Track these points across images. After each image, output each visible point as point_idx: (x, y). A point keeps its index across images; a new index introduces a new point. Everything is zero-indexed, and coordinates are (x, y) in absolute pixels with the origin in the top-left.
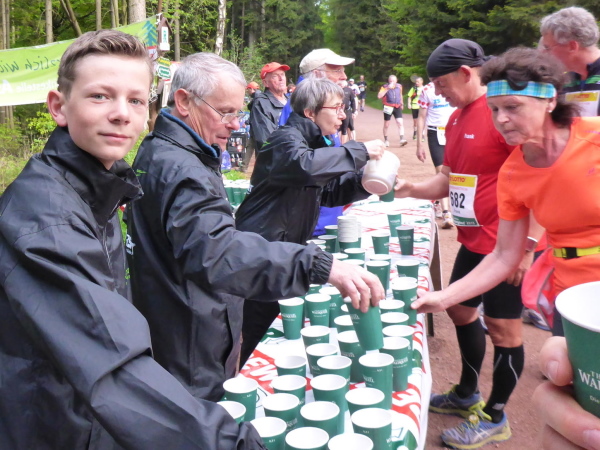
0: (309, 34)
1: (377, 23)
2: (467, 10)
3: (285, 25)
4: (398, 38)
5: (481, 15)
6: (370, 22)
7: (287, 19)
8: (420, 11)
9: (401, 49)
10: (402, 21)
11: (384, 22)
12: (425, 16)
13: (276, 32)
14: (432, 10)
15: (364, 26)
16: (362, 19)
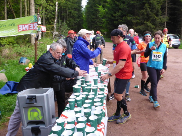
0: (80, 20)
1: (97, 18)
2: (118, 17)
3: (73, 17)
4: (102, 22)
5: (121, 18)
6: (95, 18)
7: (74, 15)
8: (107, 16)
9: (102, 25)
10: (103, 18)
11: (98, 18)
12: (108, 17)
13: (71, 19)
14: (110, 16)
15: (93, 19)
16: (93, 17)
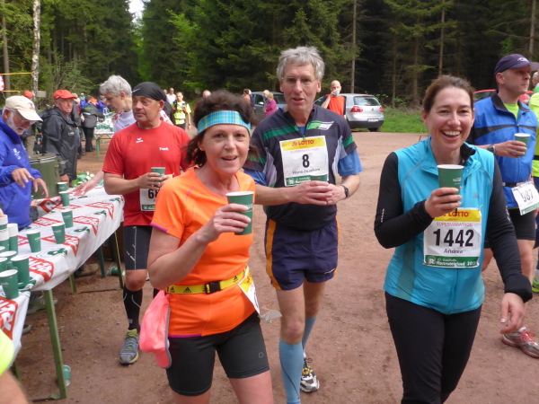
0: (124, 54)
3: (102, 46)
4: (186, 62)
5: (236, 50)
7: (103, 41)
8: (198, 44)
9: (188, 70)
10: (188, 50)
11: (177, 50)
12: (201, 48)
13: (94, 52)
